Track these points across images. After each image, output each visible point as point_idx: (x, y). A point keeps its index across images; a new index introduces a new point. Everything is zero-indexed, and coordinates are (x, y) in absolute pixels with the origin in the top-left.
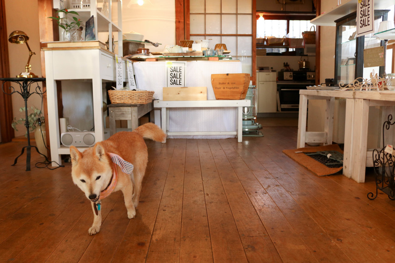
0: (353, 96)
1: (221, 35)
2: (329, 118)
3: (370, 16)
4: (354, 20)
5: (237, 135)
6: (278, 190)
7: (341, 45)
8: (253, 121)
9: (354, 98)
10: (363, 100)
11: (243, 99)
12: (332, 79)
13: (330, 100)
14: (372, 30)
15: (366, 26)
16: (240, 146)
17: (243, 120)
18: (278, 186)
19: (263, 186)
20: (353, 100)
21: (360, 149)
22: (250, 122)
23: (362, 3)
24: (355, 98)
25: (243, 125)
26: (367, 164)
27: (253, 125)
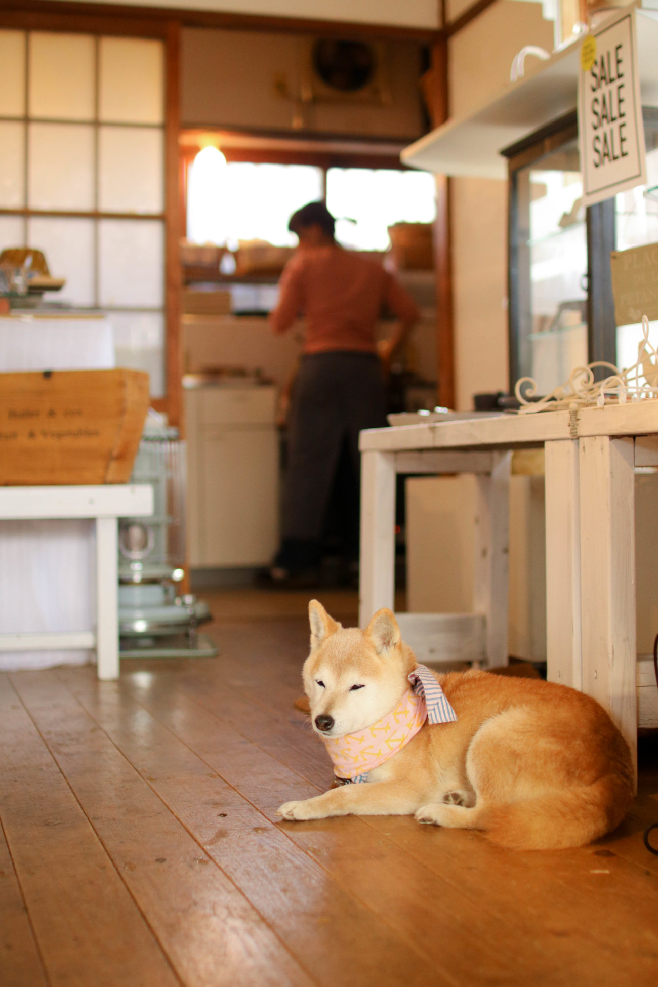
0: (568, 429)
1: (26, 213)
2: (490, 552)
3: (628, 119)
4: (571, 145)
5: (94, 650)
6: (260, 846)
7: (528, 249)
8: (172, 589)
9: (576, 438)
10: (607, 439)
11: (122, 482)
12: (499, 395)
13: (488, 474)
14: (639, 176)
15: (615, 158)
16: (109, 697)
17: (123, 582)
18: (264, 829)
19: (197, 836)
20: (571, 445)
21: (610, 651)
22: (156, 593)
23: (597, 70)
24: (578, 439)
25: (122, 606)
26: (641, 717)
27: (169, 603)
